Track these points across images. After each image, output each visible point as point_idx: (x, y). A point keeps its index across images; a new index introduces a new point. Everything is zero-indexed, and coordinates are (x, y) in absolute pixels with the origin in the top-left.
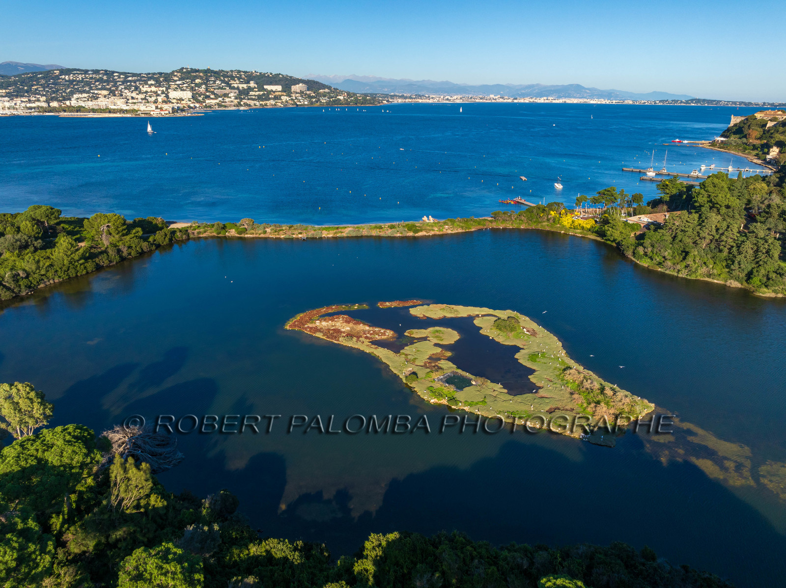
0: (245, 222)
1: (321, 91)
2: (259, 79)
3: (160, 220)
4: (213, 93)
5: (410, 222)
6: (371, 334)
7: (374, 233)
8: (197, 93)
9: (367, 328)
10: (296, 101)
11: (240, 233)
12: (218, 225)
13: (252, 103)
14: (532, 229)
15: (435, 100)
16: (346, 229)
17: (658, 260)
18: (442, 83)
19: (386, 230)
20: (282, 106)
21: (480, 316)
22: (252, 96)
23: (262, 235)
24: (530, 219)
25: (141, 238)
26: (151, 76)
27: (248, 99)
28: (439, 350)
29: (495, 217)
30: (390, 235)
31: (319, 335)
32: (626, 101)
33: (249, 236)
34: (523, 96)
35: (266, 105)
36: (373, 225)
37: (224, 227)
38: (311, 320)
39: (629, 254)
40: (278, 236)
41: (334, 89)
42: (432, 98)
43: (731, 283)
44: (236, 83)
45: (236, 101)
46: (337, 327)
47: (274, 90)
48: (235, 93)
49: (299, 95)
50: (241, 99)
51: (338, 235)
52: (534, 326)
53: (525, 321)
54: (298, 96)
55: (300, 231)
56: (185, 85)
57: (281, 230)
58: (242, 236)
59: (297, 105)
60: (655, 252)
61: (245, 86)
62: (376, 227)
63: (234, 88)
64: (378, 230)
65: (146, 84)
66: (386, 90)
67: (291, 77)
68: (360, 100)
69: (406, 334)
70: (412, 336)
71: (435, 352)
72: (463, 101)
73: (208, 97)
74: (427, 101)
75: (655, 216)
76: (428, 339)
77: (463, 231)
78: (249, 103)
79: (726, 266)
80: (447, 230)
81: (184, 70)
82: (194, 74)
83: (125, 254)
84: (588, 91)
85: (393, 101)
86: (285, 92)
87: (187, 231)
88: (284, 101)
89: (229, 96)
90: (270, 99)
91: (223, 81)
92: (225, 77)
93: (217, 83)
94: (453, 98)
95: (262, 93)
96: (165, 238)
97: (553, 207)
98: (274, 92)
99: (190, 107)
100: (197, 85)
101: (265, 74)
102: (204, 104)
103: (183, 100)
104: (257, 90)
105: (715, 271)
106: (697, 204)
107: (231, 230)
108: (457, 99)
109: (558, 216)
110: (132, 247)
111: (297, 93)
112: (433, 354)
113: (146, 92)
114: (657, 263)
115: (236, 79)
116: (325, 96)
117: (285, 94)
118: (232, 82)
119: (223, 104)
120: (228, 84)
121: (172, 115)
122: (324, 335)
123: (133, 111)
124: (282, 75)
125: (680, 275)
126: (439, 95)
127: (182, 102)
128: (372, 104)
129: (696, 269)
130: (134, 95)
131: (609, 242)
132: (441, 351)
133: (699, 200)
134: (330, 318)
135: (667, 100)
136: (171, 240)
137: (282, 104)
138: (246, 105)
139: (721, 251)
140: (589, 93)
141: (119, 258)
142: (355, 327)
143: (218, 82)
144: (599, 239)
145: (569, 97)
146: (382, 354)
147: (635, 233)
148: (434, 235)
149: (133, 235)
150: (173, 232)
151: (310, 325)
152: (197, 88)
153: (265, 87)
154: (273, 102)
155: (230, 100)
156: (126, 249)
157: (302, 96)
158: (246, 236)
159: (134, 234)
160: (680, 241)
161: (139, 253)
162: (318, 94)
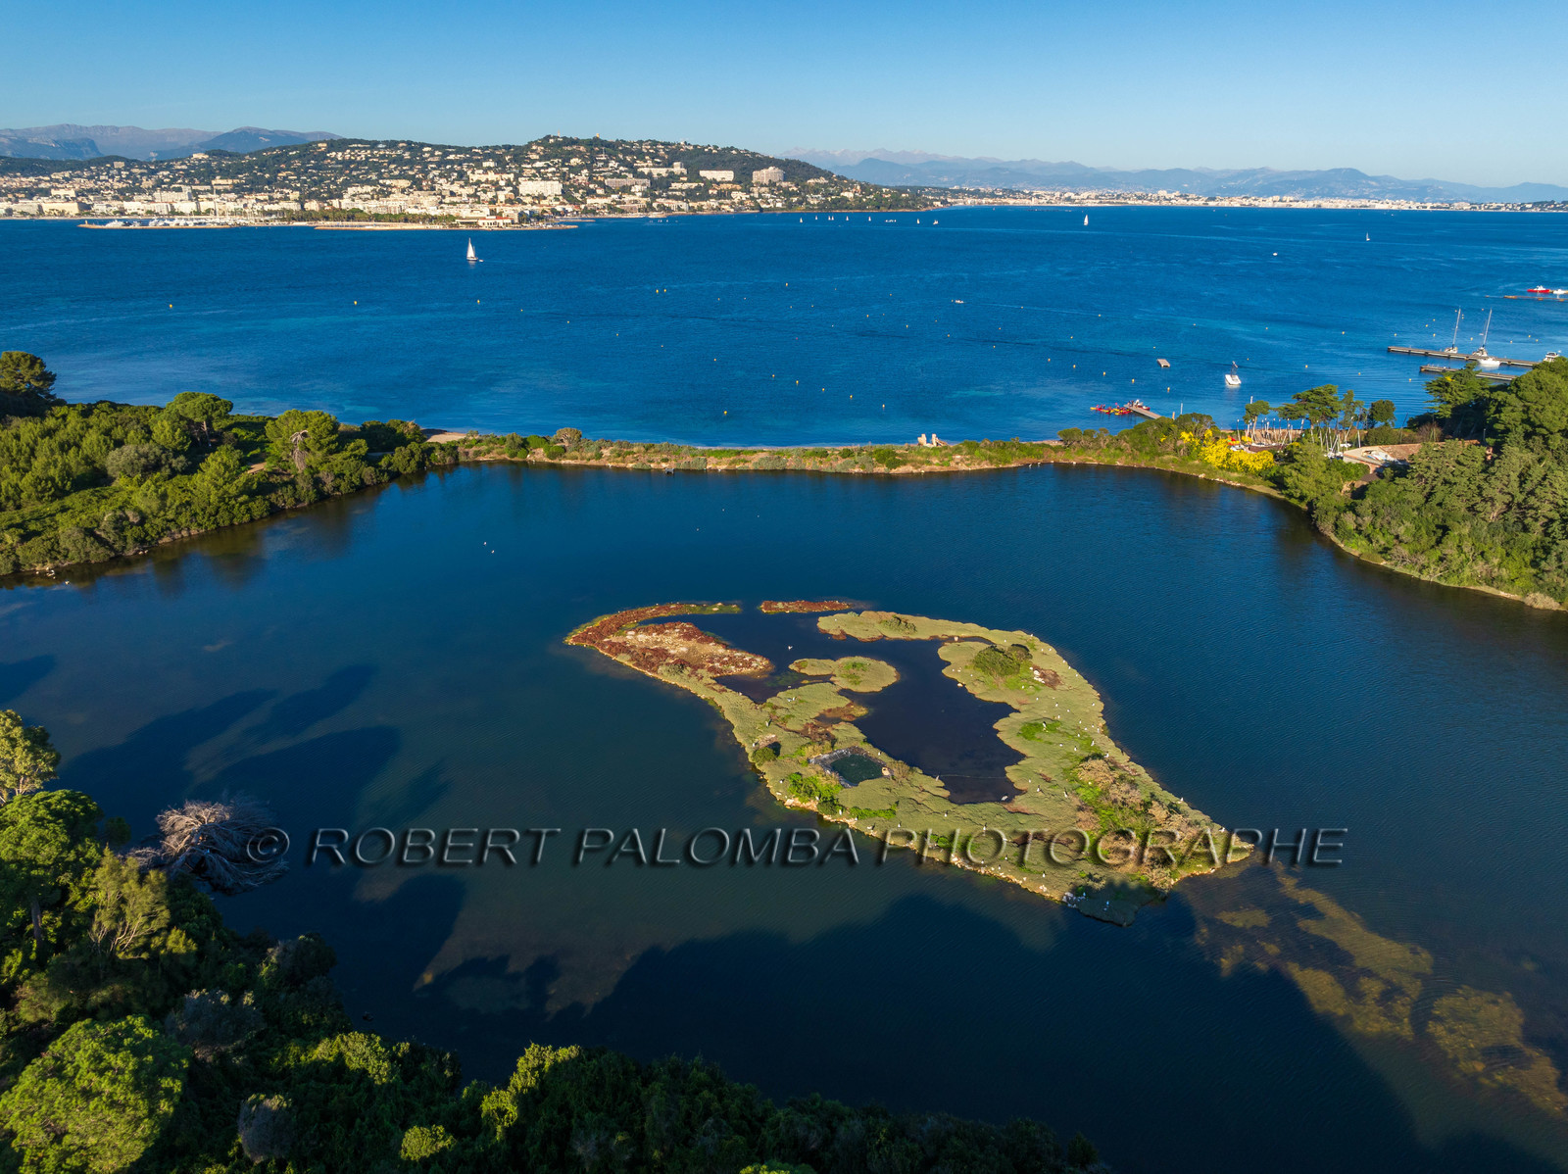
0: (564, 435)
1: (811, 181)
2: (691, 158)
3: (412, 427)
4: (602, 185)
5: (886, 446)
6: (723, 663)
7: (809, 465)
8: (572, 186)
9: (721, 650)
10: (759, 201)
11: (552, 456)
12: (513, 438)
13: (673, 204)
14: (1141, 469)
15: (1041, 201)
16: (755, 455)
17: (1382, 542)
18: (1062, 165)
19: (834, 461)
20: (732, 210)
21: (956, 639)
22: (676, 190)
23: (593, 462)
24: (1138, 447)
25: (363, 458)
26: (490, 152)
27: (668, 197)
28: (844, 702)
29: (1068, 439)
30: (839, 469)
31: (624, 659)
32: (1456, 204)
33: (568, 461)
34: (1230, 193)
35: (700, 208)
36: (811, 448)
37: (524, 445)
38: (620, 628)
39: (1326, 527)
40: (622, 465)
41: (838, 177)
42: (1037, 196)
43: (1535, 600)
44: (647, 166)
45: (644, 201)
46: (663, 645)
47: (718, 180)
48: (644, 185)
49: (767, 189)
50: (654, 197)
51: (737, 467)
52: (1061, 666)
53: (1047, 657)
54: (765, 193)
55: (665, 456)
56: (550, 170)
57: (629, 453)
58: (556, 461)
59: (761, 210)
60: (1378, 525)
61: (663, 171)
62: (815, 453)
63: (642, 175)
64: (818, 459)
65: (480, 167)
66: (946, 179)
67: (754, 154)
68: (887, 199)
69: (792, 667)
70: (802, 671)
71: (833, 706)
72: (1101, 202)
73: (592, 193)
74: (1027, 202)
75: (1404, 449)
76: (832, 679)
77: (993, 467)
78: (667, 205)
79: (1532, 561)
80: (957, 463)
81: (551, 141)
82: (569, 148)
83: (328, 487)
84: (1374, 183)
85: (956, 203)
86: (740, 183)
87: (455, 448)
88: (736, 201)
89: (633, 190)
90: (709, 197)
91: (622, 163)
92: (626, 153)
93: (610, 165)
94: (1081, 197)
95: (694, 185)
96: (409, 461)
97: (1188, 424)
98: (718, 183)
99: (554, 212)
100: (572, 169)
101: (703, 148)
102: (583, 206)
103: (545, 198)
104: (685, 179)
105: (1504, 572)
106: (1499, 427)
107: (538, 450)
108: (1088, 198)
109: (1197, 442)
110: (344, 475)
111: (762, 186)
112: (830, 710)
113: (478, 183)
114: (1380, 549)
115: (647, 157)
116: (816, 192)
117: (739, 187)
118: (639, 163)
119: (618, 206)
120: (632, 167)
121: (517, 227)
122: (632, 660)
123: (450, 218)
124: (737, 150)
125: (1425, 577)
126: (1054, 190)
127: (543, 202)
128: (910, 207)
129: (1462, 566)
130: (455, 188)
131: (1294, 501)
132: (849, 705)
133: (1503, 418)
134: (657, 627)
135: (1553, 202)
136: (421, 464)
137: (732, 208)
138: (662, 208)
139: (1526, 529)
140: (1375, 187)
141: (314, 496)
142: (698, 647)
143: (613, 164)
144: (1275, 493)
145: (1331, 195)
146: (729, 703)
147: (1353, 485)
148: (930, 474)
149: (348, 454)
150: (431, 450)
151: (614, 639)
152: (572, 176)
153: (702, 173)
154: (713, 203)
155: (632, 198)
156: (331, 478)
157: (772, 192)
158: (563, 462)
159: (352, 450)
160: (1440, 504)
161: (356, 486)
162: (803, 187)
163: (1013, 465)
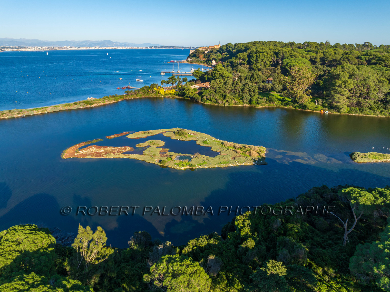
7: (67, 108)
9: (113, 148)
14: (147, 97)
16: (48, 108)
19: (73, 106)
21: (164, 132)
24: (144, 93)
30: (76, 108)
34: (83, 46)
39: (199, 101)
40: (3, 117)
42: (30, 48)
51: (44, 112)
52: (192, 131)
55: (18, 113)
57: (3, 114)
62: (67, 105)
75: (199, 85)
76: (151, 146)
80: (107, 102)
84: (115, 43)
94: (43, 48)
97: (154, 86)
109: (157, 90)
112: (160, 151)
114: (214, 102)
129: (231, 102)
131: (186, 98)
132: (163, 149)
147: (197, 92)
148: (101, 105)
163: (120, 101)
